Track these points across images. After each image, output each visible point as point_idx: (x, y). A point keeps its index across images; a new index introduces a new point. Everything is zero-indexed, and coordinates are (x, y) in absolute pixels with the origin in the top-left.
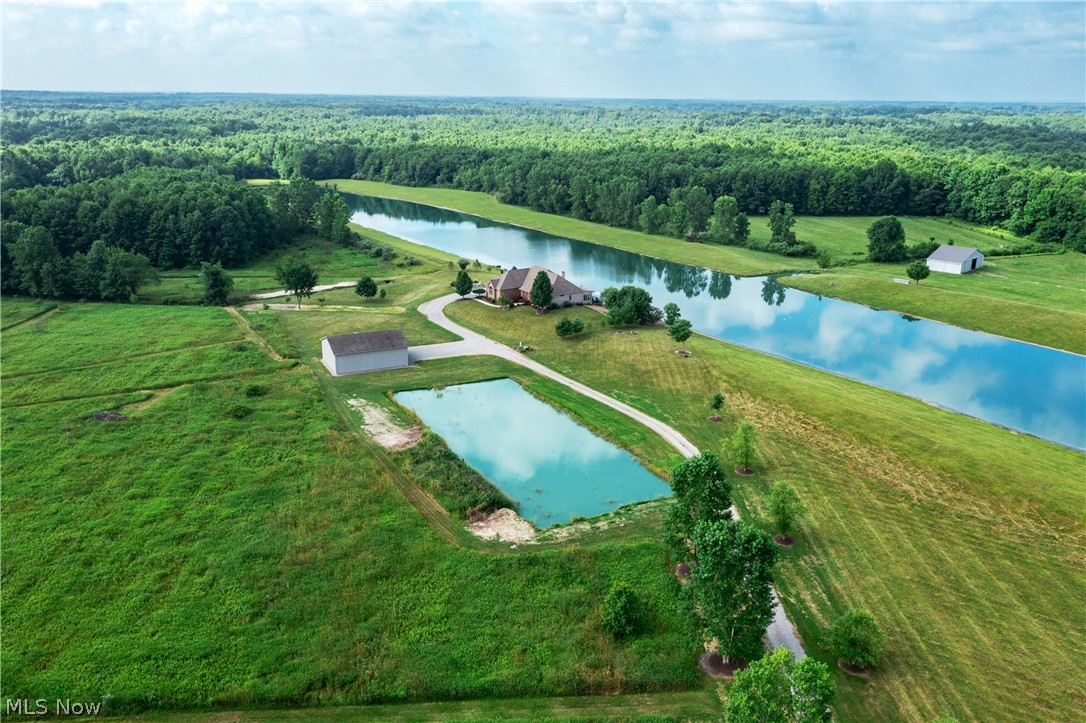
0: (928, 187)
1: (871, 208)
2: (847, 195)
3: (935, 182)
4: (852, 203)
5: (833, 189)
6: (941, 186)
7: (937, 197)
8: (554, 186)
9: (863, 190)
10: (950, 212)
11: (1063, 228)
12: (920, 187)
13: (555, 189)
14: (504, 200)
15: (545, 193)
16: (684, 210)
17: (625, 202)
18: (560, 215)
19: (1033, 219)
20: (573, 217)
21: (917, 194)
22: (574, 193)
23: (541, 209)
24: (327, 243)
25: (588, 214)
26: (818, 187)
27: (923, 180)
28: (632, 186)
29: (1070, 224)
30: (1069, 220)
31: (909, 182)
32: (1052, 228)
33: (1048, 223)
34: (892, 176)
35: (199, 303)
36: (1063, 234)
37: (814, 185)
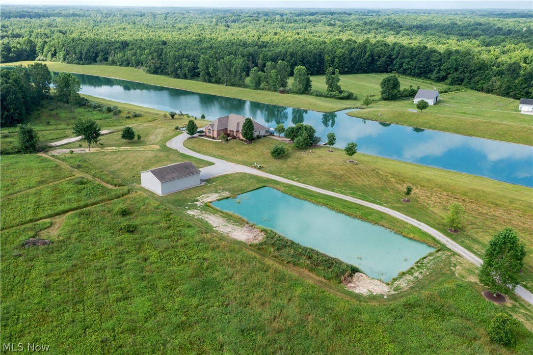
0: (383, 57)
1: (356, 70)
2: (344, 63)
3: (387, 54)
4: (346, 67)
5: (337, 60)
6: (390, 56)
7: (388, 62)
8: (185, 62)
9: (351, 59)
10: (395, 70)
11: (463, 77)
12: (379, 57)
13: (187, 64)
14: (149, 72)
15: (180, 67)
16: (277, 75)
17: (236, 71)
18: (190, 79)
19: (446, 73)
20: (201, 81)
21: (378, 61)
22: (201, 66)
23: (177, 76)
24: (66, 105)
25: (210, 78)
26: (329, 58)
27: (381, 53)
28: (239, 62)
29: (466, 75)
30: (465, 73)
31: (373, 54)
32: (457, 78)
33: (456, 75)
34: (365, 51)
35: (19, 152)
36: (462, 80)
37: (327, 58)
